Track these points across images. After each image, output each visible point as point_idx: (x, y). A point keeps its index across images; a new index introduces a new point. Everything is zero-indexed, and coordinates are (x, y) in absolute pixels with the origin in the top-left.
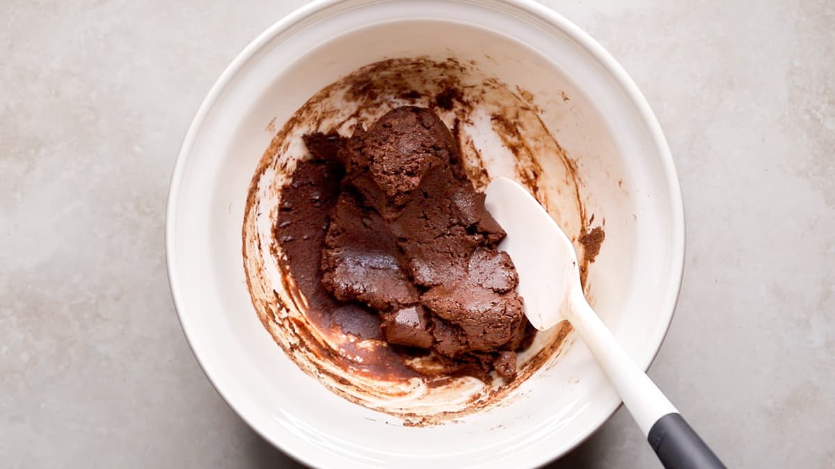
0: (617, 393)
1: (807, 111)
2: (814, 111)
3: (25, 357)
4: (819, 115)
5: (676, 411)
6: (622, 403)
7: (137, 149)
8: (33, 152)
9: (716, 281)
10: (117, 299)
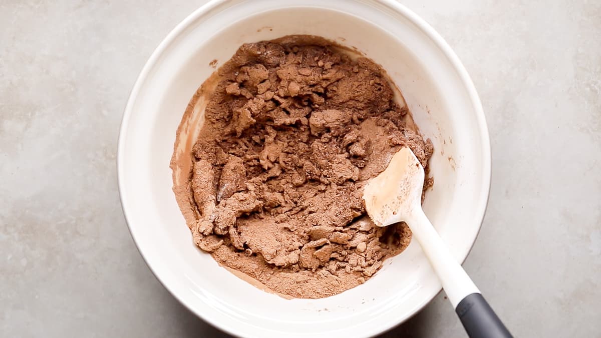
0: (440, 281)
1: (588, 85)
2: (593, 85)
3: (24, 262)
4: (596, 88)
5: (478, 292)
6: (442, 289)
7: (105, 112)
8: (30, 114)
9: (522, 207)
10: (91, 220)
